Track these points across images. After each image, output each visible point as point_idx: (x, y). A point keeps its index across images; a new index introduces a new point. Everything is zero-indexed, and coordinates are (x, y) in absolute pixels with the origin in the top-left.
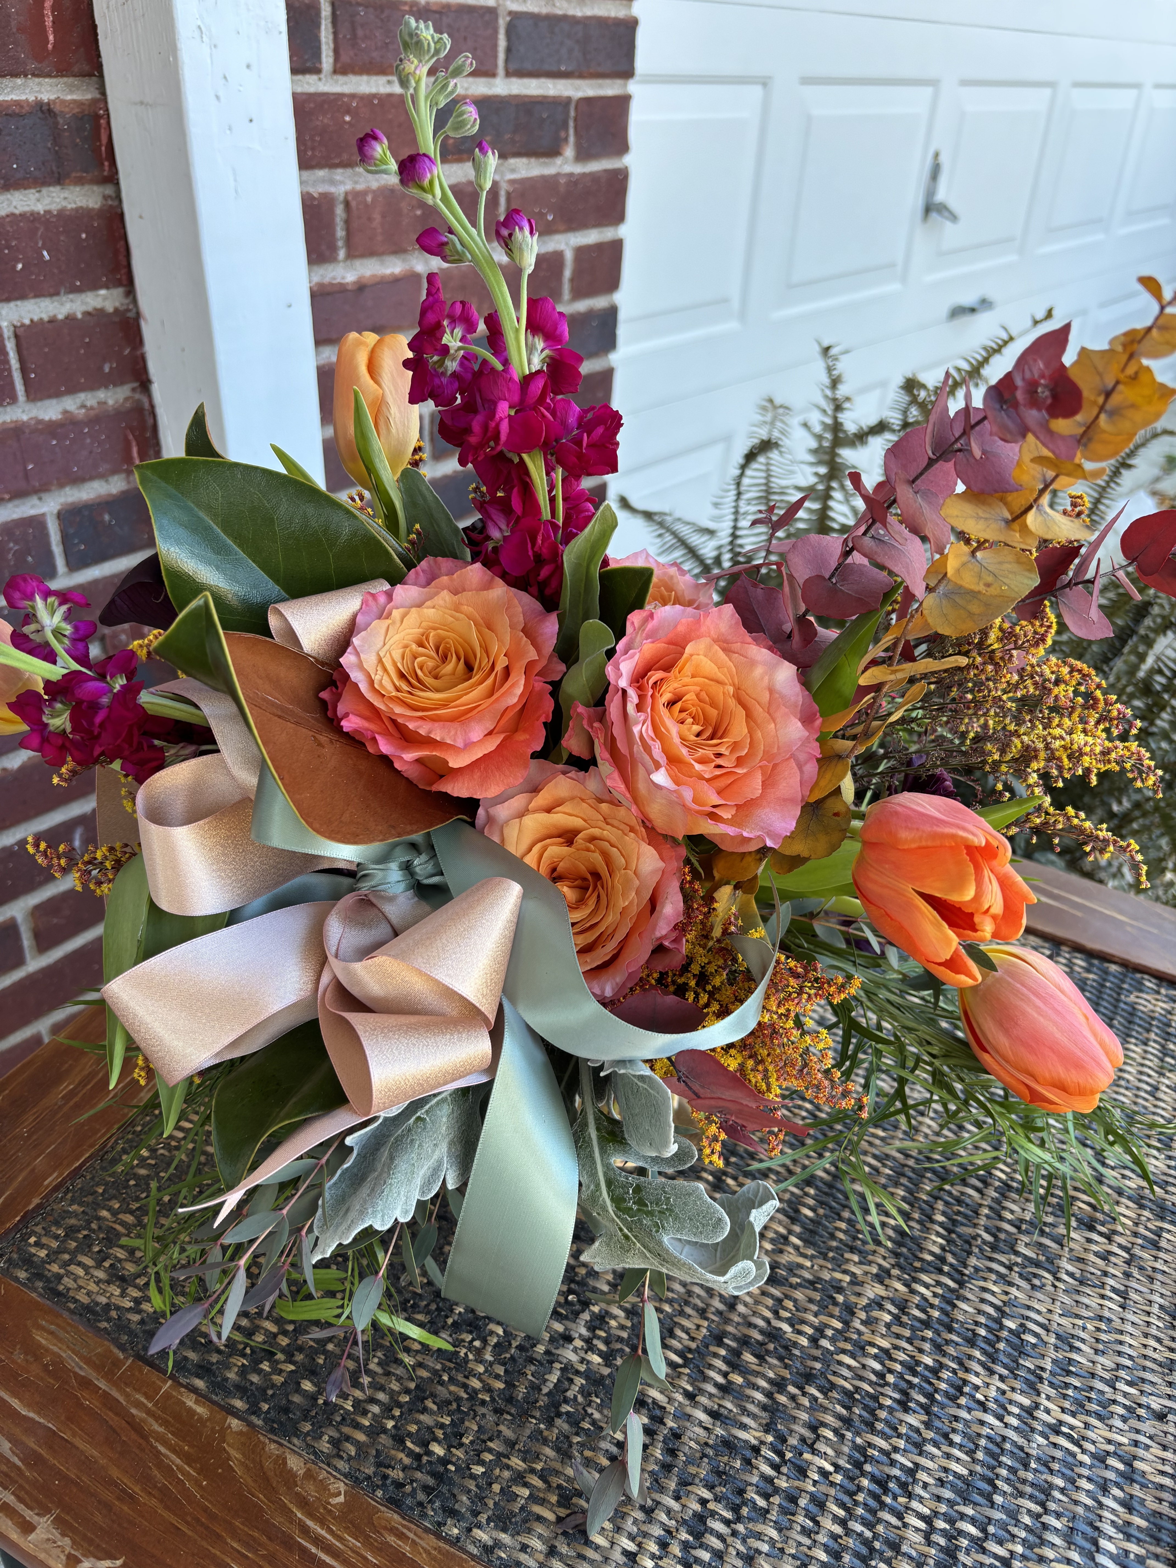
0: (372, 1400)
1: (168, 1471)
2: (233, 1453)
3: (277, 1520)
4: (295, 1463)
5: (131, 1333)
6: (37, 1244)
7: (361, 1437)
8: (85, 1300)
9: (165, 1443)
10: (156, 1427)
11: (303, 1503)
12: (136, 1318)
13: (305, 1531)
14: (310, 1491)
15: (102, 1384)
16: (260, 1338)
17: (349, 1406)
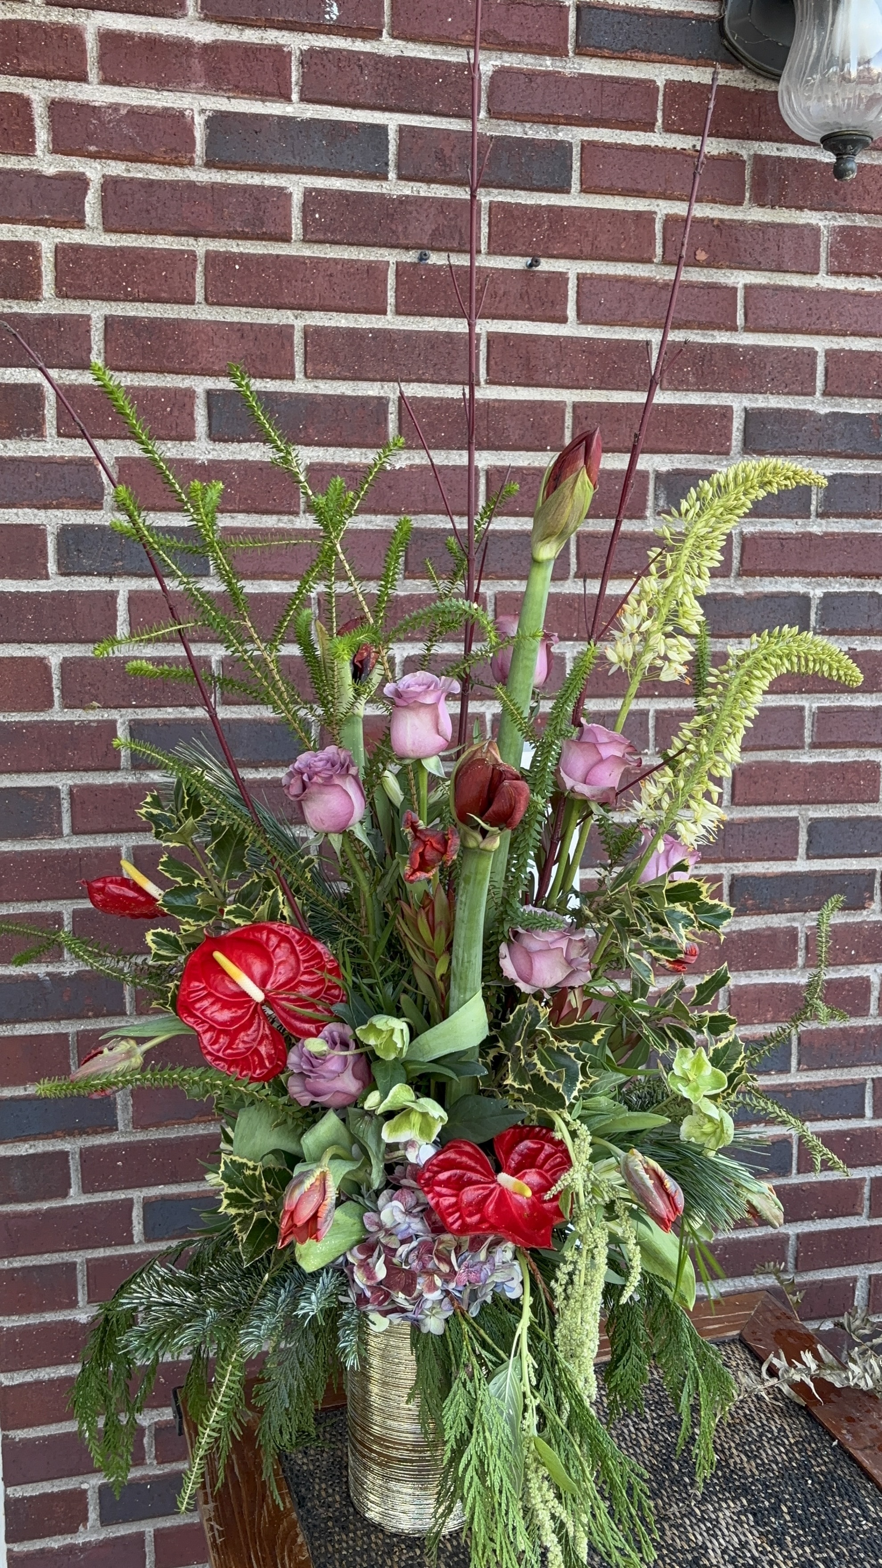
0: (347, 1543)
1: (260, 1515)
2: (285, 1524)
3: (278, 1551)
4: (300, 1540)
7: (330, 1549)
11: (290, 1551)
13: (283, 1559)
14: (296, 1550)
16: (330, 1499)
17: (337, 1538)
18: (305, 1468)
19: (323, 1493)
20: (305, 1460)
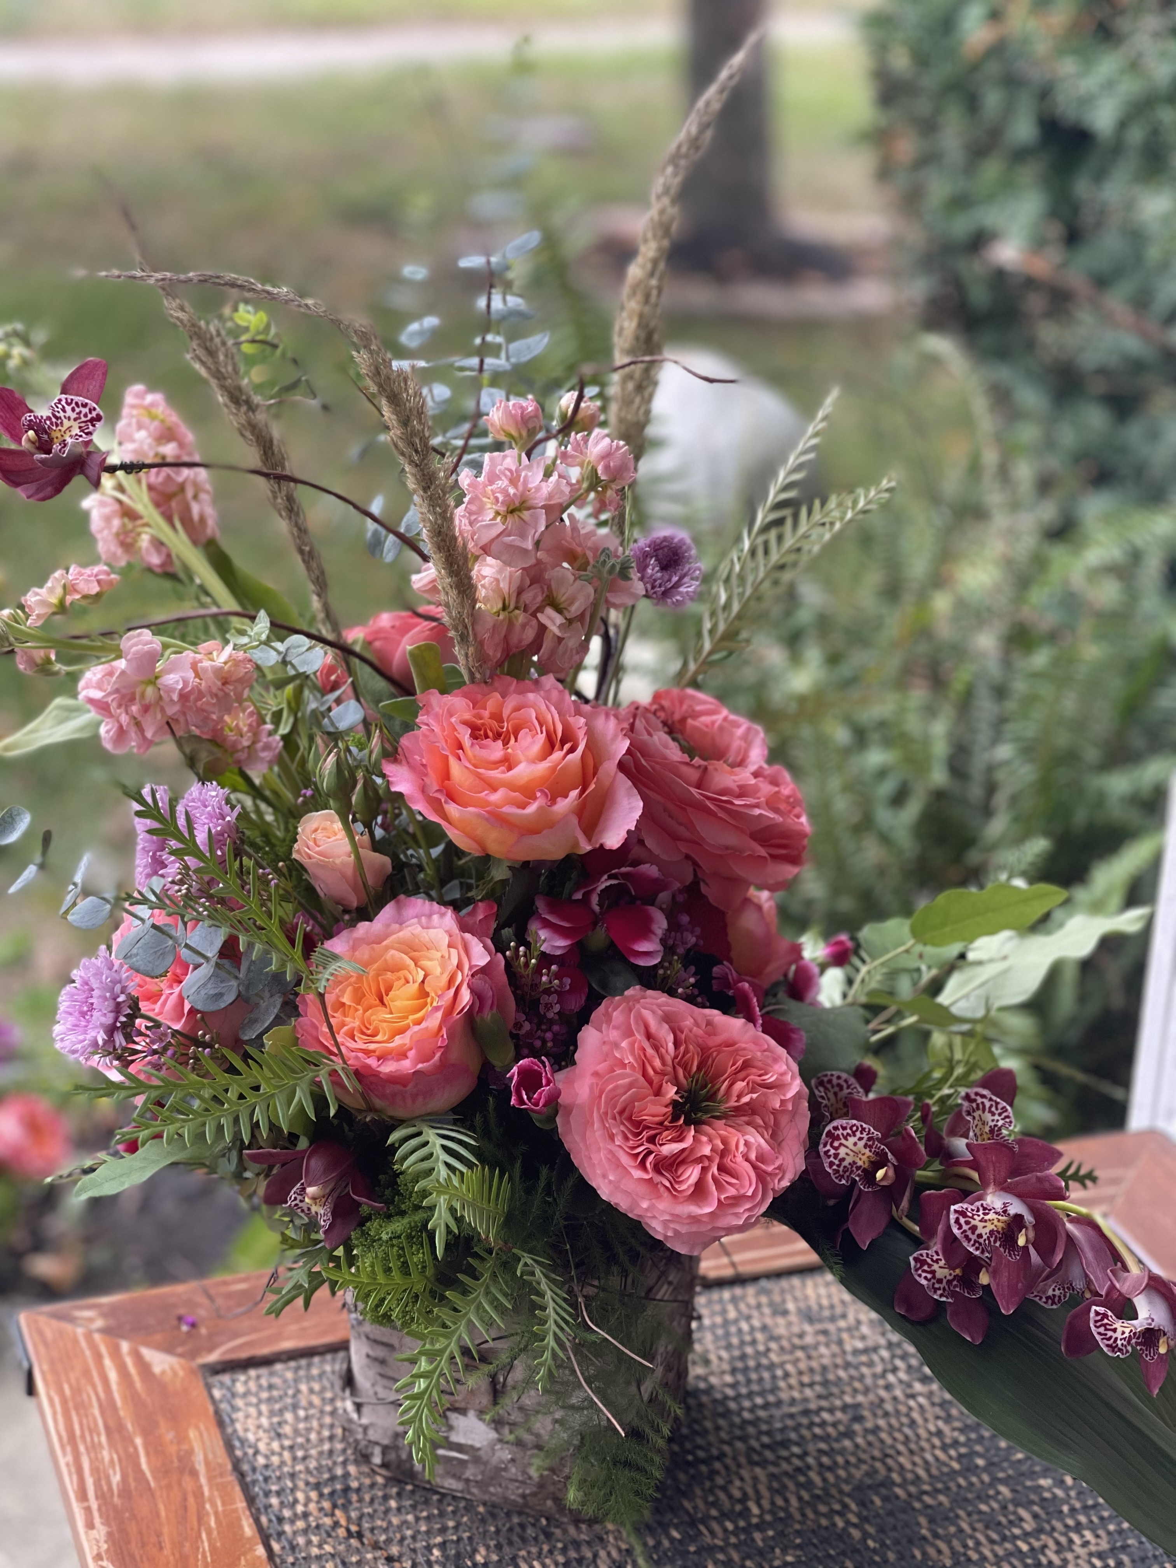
1: (196, 1548)
9: (209, 1533)
10: (213, 1524)
15: (203, 1480)
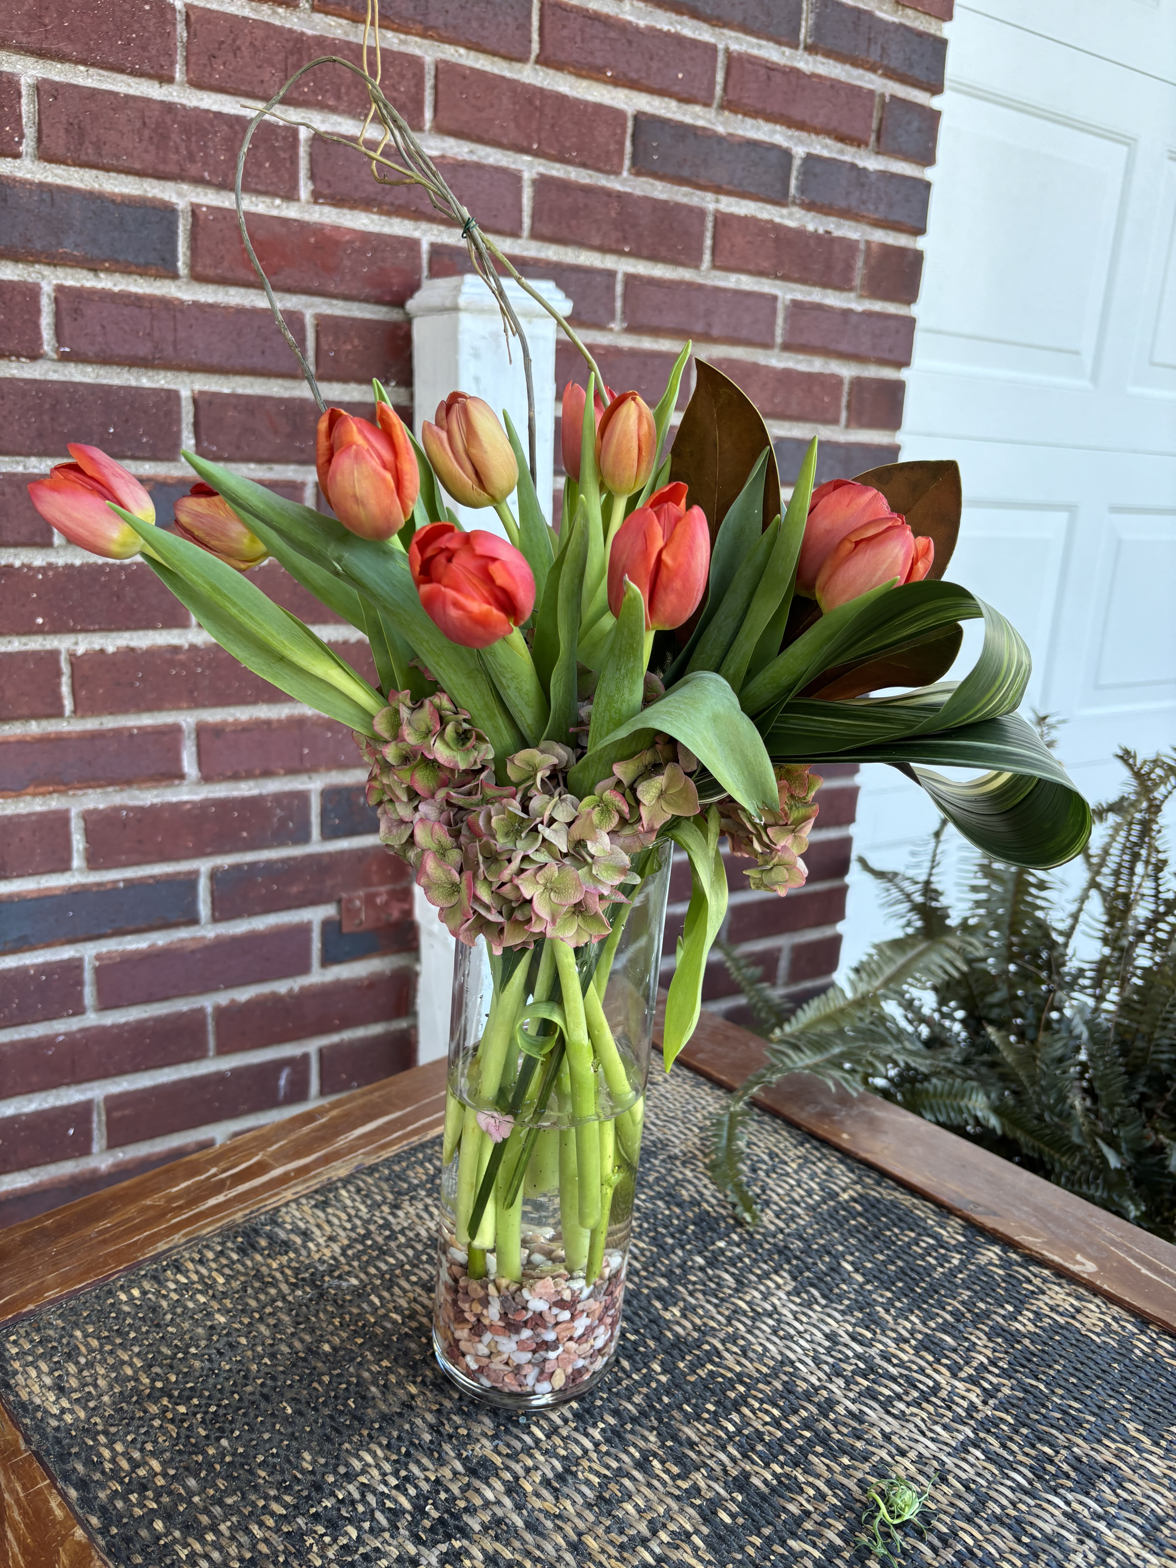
2: (63, 1558)
5: (44, 1436)
6: (15, 1342)
8: (24, 1396)
9: (16, 1531)
10: (16, 1516)
12: (54, 1423)
16: (142, 1472)
18: (68, 1418)
19: (125, 1464)
20: (65, 1403)
